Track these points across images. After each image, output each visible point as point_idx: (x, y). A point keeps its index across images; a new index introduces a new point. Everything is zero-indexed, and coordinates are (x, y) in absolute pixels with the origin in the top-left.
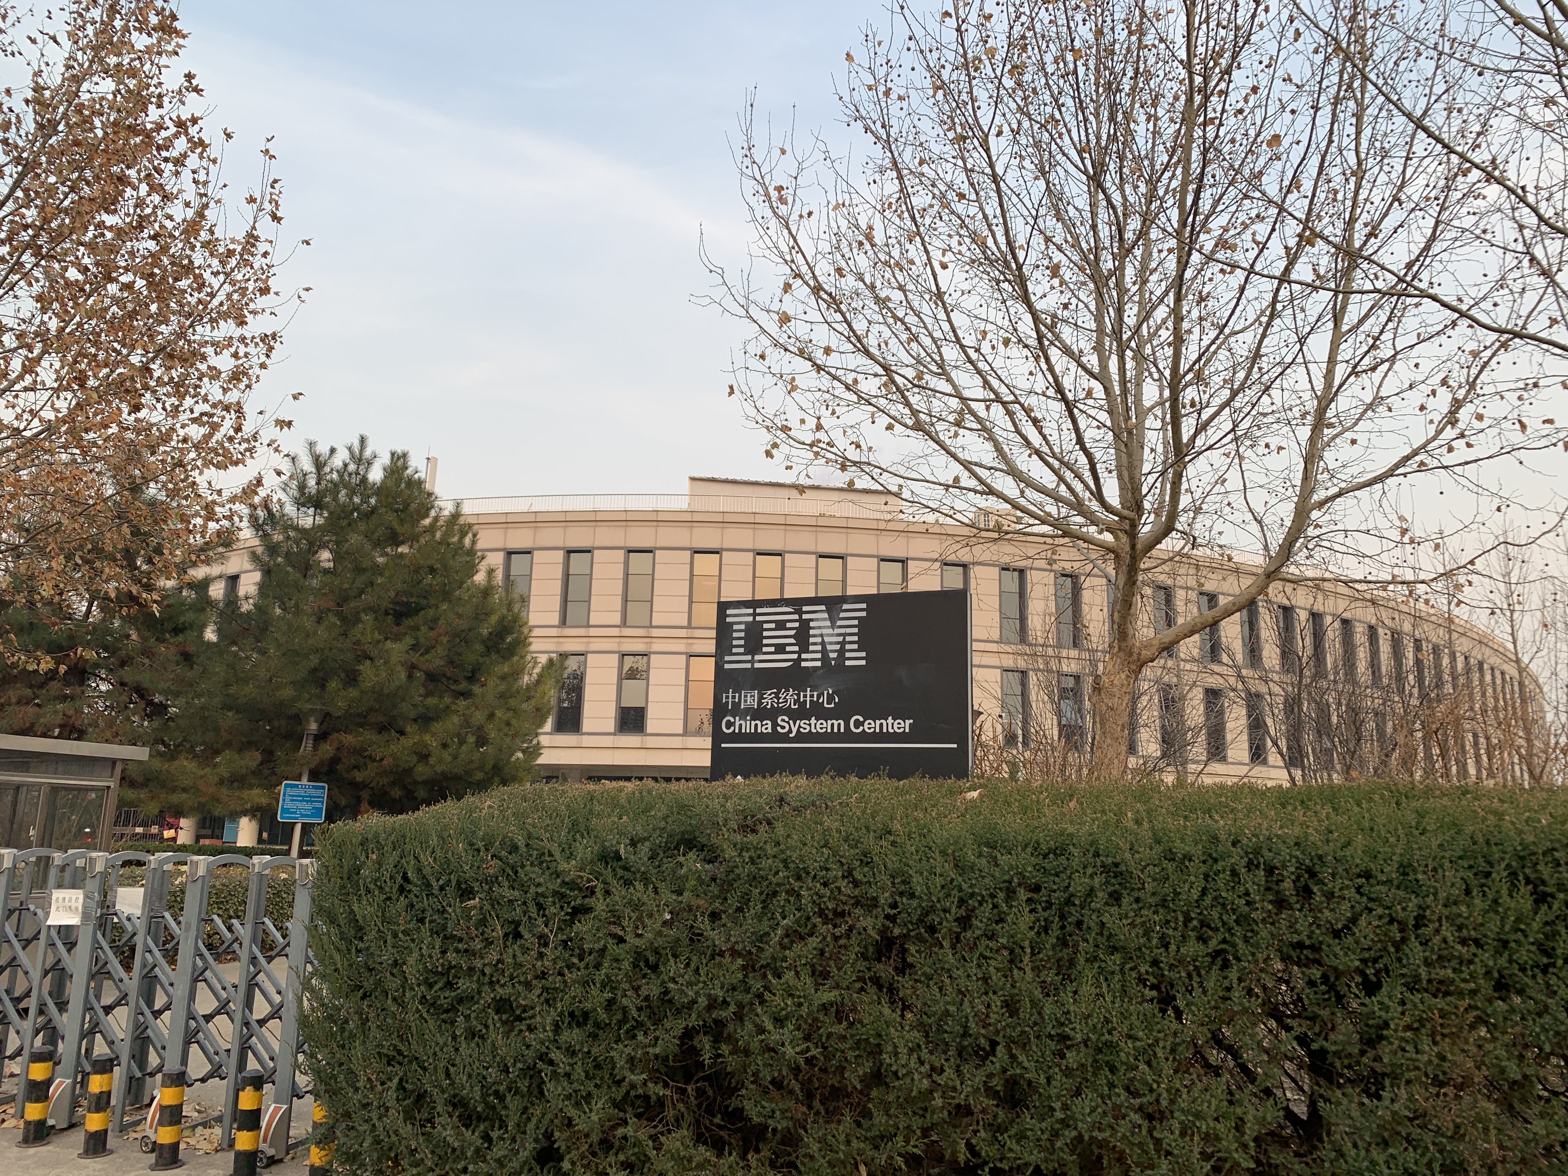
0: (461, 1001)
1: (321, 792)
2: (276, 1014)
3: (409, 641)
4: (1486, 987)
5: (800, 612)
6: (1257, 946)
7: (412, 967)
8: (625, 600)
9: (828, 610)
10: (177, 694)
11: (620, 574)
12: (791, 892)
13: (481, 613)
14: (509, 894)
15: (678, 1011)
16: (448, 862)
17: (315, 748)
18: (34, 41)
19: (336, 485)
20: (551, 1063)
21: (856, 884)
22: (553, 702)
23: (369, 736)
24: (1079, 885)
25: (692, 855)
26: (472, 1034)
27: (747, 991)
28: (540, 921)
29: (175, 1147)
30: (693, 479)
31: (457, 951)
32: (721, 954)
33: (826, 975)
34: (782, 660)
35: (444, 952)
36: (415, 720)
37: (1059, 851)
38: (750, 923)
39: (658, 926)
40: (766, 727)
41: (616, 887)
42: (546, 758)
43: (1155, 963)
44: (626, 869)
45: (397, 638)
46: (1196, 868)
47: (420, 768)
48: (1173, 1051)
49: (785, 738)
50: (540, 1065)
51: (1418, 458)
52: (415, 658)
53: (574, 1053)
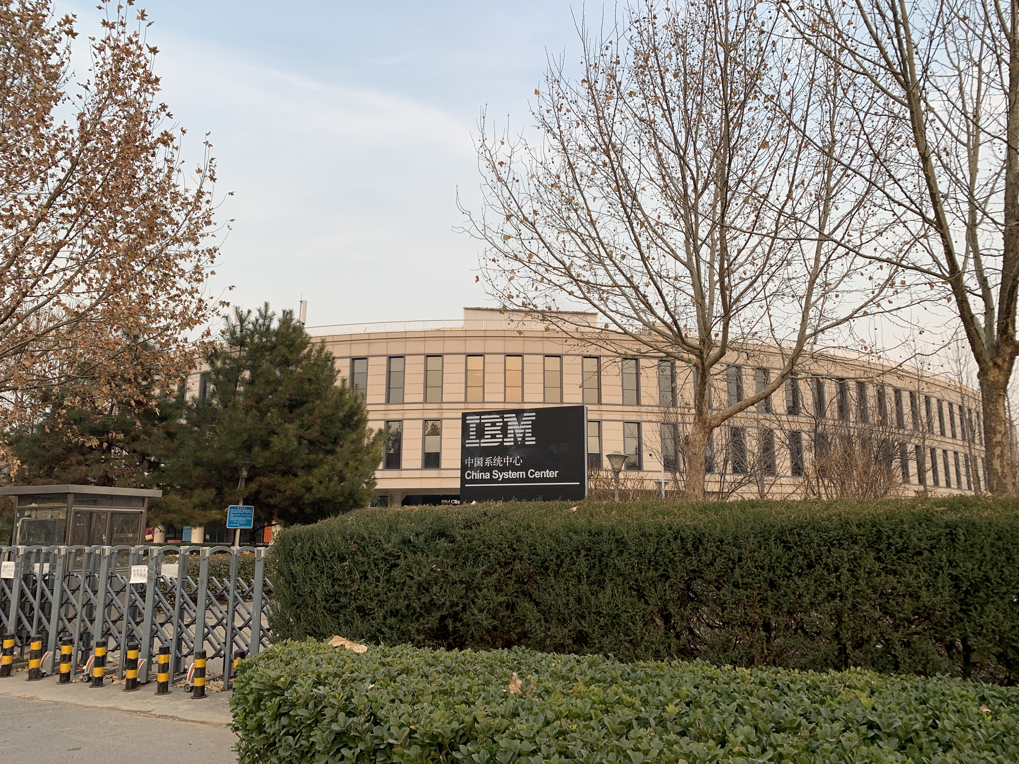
0: (341, 608)
1: (250, 511)
2: (246, 625)
3: (298, 422)
4: (765, 586)
5: (503, 418)
6: (677, 572)
7: (319, 593)
8: (426, 387)
9: (517, 417)
10: (167, 457)
11: (422, 371)
12: (486, 555)
13: (339, 405)
14: (361, 559)
15: (438, 608)
16: (334, 545)
17: (246, 485)
18: (80, 97)
19: (252, 333)
20: (383, 633)
21: (514, 550)
22: (383, 454)
23: (277, 478)
24: (606, 548)
25: (443, 540)
26: (347, 622)
27: (468, 598)
28: (376, 571)
29: (203, 687)
30: (466, 309)
31: (339, 585)
32: (456, 583)
33: (501, 590)
34: (494, 443)
35: (333, 586)
36: (303, 468)
37: (599, 533)
38: (468, 569)
39: (428, 571)
40: (487, 476)
41: (409, 554)
42: (381, 485)
43: (637, 580)
44: (414, 546)
45: (291, 421)
46: (653, 539)
47: (307, 496)
48: (643, 617)
49: (496, 481)
50: (378, 634)
51: (863, 309)
52: (301, 432)
53: (393, 629)
